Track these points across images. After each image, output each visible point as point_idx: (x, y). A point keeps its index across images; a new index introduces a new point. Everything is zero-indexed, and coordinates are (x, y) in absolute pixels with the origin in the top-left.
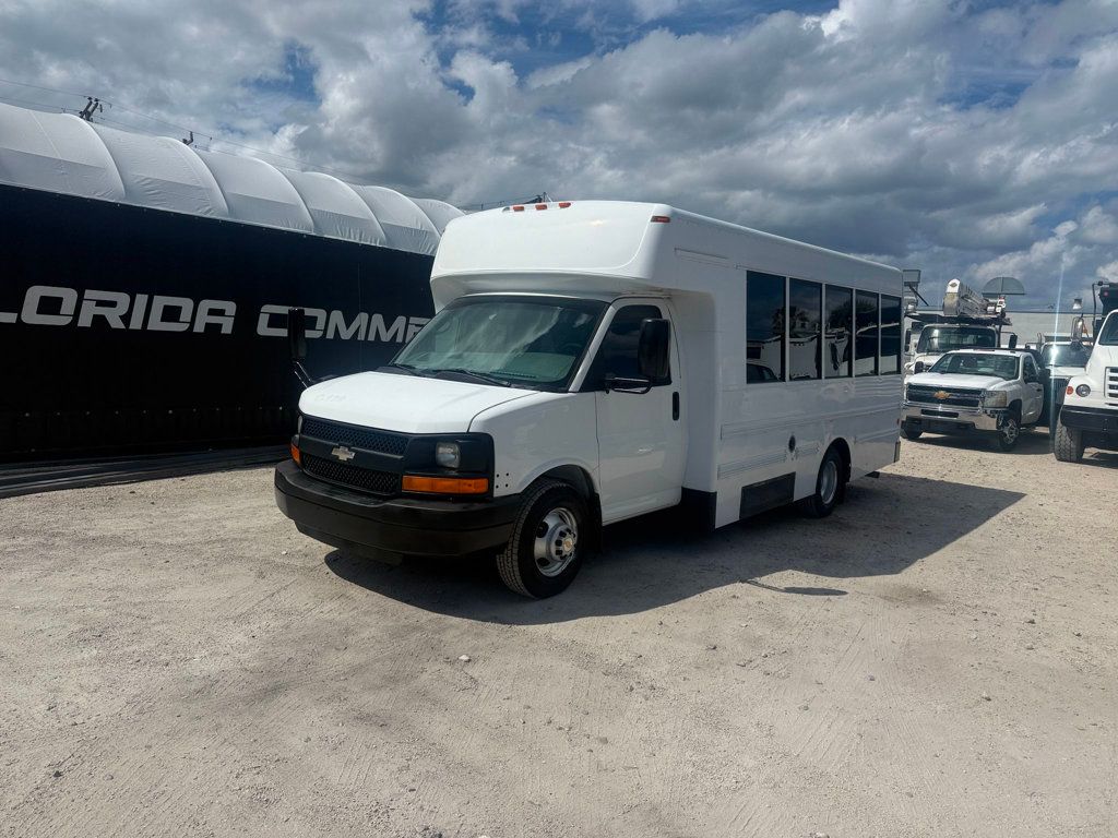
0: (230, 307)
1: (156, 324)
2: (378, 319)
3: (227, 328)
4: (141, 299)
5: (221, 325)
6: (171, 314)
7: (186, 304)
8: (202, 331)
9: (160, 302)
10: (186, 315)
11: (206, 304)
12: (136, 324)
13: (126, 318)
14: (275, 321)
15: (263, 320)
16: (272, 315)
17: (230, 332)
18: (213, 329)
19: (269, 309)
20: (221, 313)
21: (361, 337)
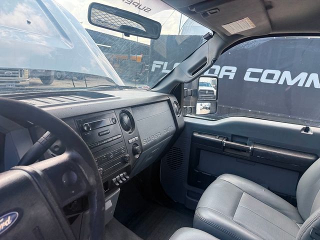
0: (234, 69)
2: (314, 76)
3: (232, 76)
5: (229, 76)
7: (217, 68)
8: (222, 77)
10: (217, 72)
11: (225, 68)
14: (253, 75)
15: (248, 74)
16: (252, 72)
17: (232, 79)
18: (226, 77)
19: (250, 70)
20: (230, 71)
21: (301, 84)
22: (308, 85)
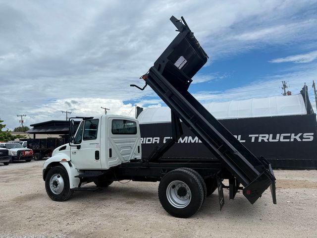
0: (158, 138)
1: (147, 142)
2: (190, 138)
3: (158, 143)
4: (145, 138)
6: (149, 140)
7: (151, 138)
8: (154, 143)
9: (148, 138)
10: (151, 141)
11: (154, 138)
12: (144, 143)
13: (143, 142)
15: (164, 140)
18: (156, 142)
19: (165, 138)
20: (157, 139)
21: (186, 142)
22: (189, 142)
